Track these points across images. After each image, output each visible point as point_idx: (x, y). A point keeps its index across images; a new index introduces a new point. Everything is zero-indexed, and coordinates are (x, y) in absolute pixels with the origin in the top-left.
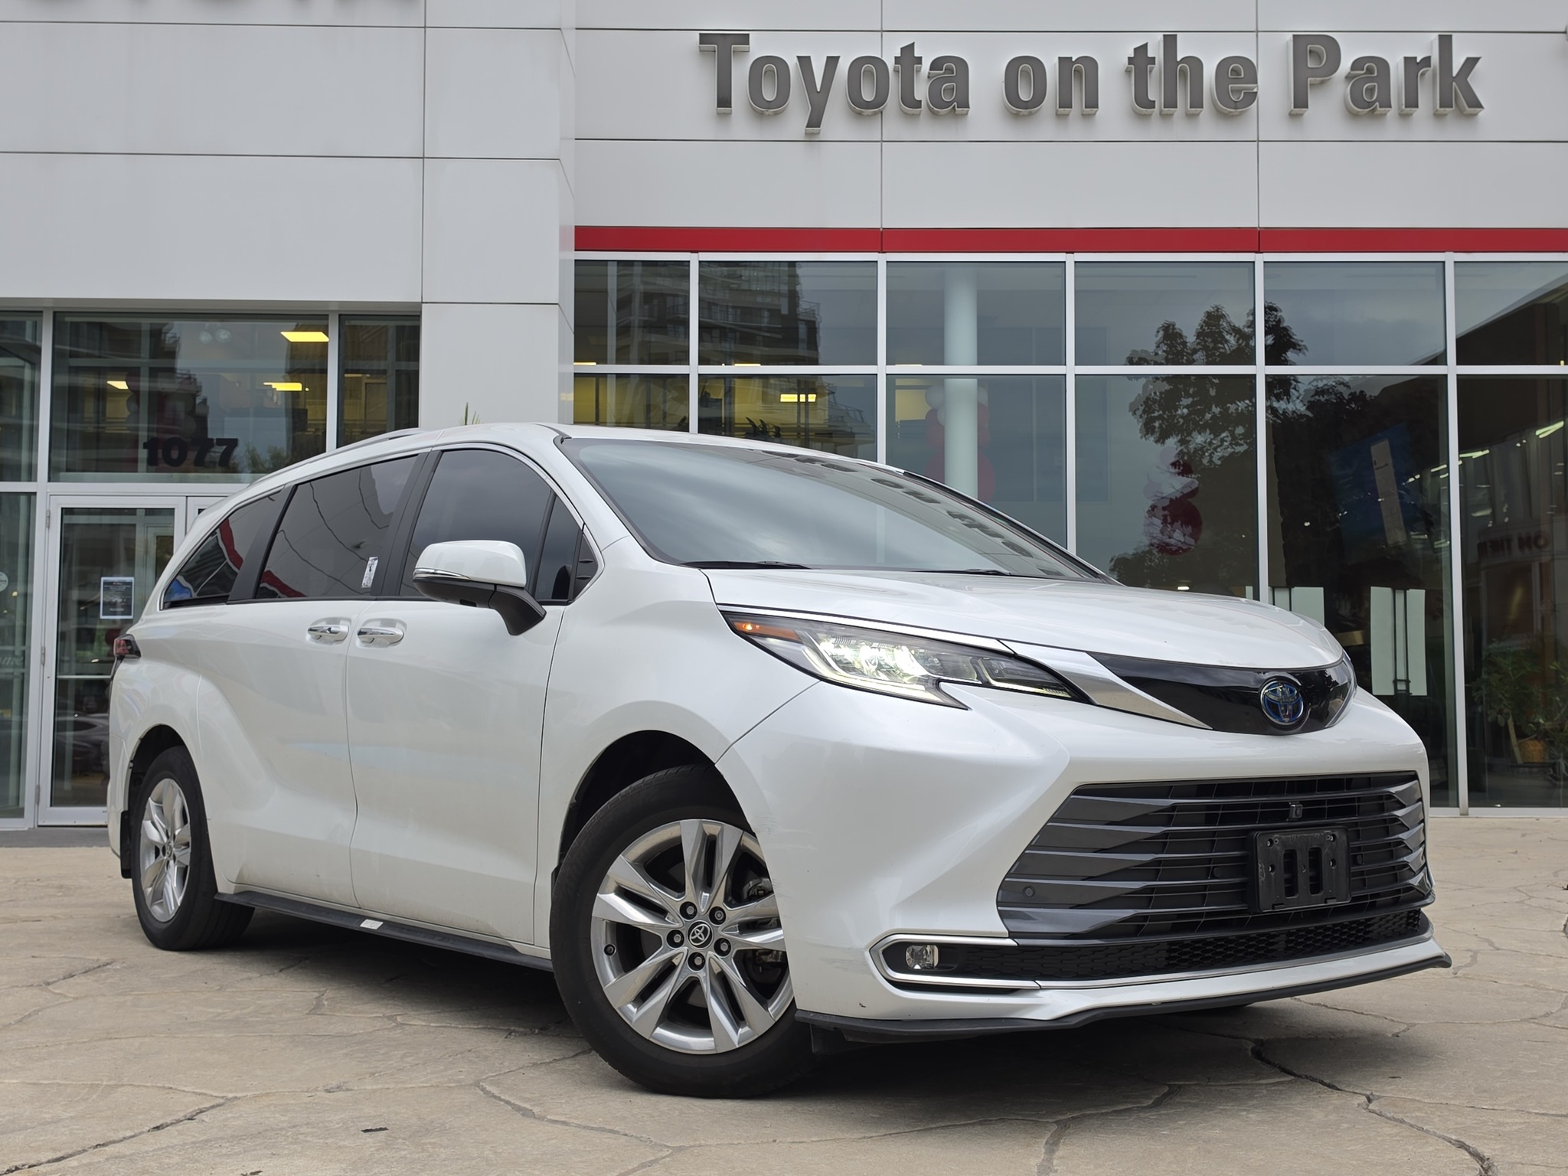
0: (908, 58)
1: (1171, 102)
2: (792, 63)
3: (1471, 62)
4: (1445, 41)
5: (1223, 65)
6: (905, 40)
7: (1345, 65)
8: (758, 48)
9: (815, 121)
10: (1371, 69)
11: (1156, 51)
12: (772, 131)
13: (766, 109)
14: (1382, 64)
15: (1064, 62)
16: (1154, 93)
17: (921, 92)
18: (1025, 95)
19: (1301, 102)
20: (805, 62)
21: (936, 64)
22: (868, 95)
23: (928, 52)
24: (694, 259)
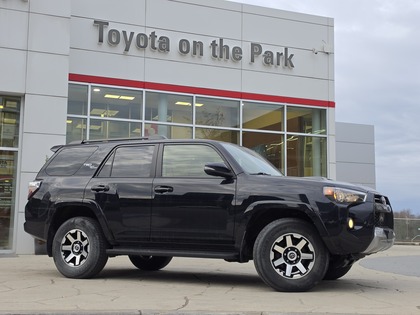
0: (153, 35)
1: (221, 57)
2: (121, 32)
3: (292, 55)
4: (286, 49)
5: (234, 48)
6: (153, 30)
7: (263, 52)
8: (111, 27)
9: (127, 50)
10: (269, 55)
11: (218, 42)
12: (114, 50)
13: (113, 44)
14: (272, 53)
15: (194, 42)
16: (217, 54)
17: (157, 45)
18: (185, 50)
19: (253, 61)
20: (124, 32)
21: (161, 38)
22: (142, 44)
23: (159, 34)
24: (90, 85)
